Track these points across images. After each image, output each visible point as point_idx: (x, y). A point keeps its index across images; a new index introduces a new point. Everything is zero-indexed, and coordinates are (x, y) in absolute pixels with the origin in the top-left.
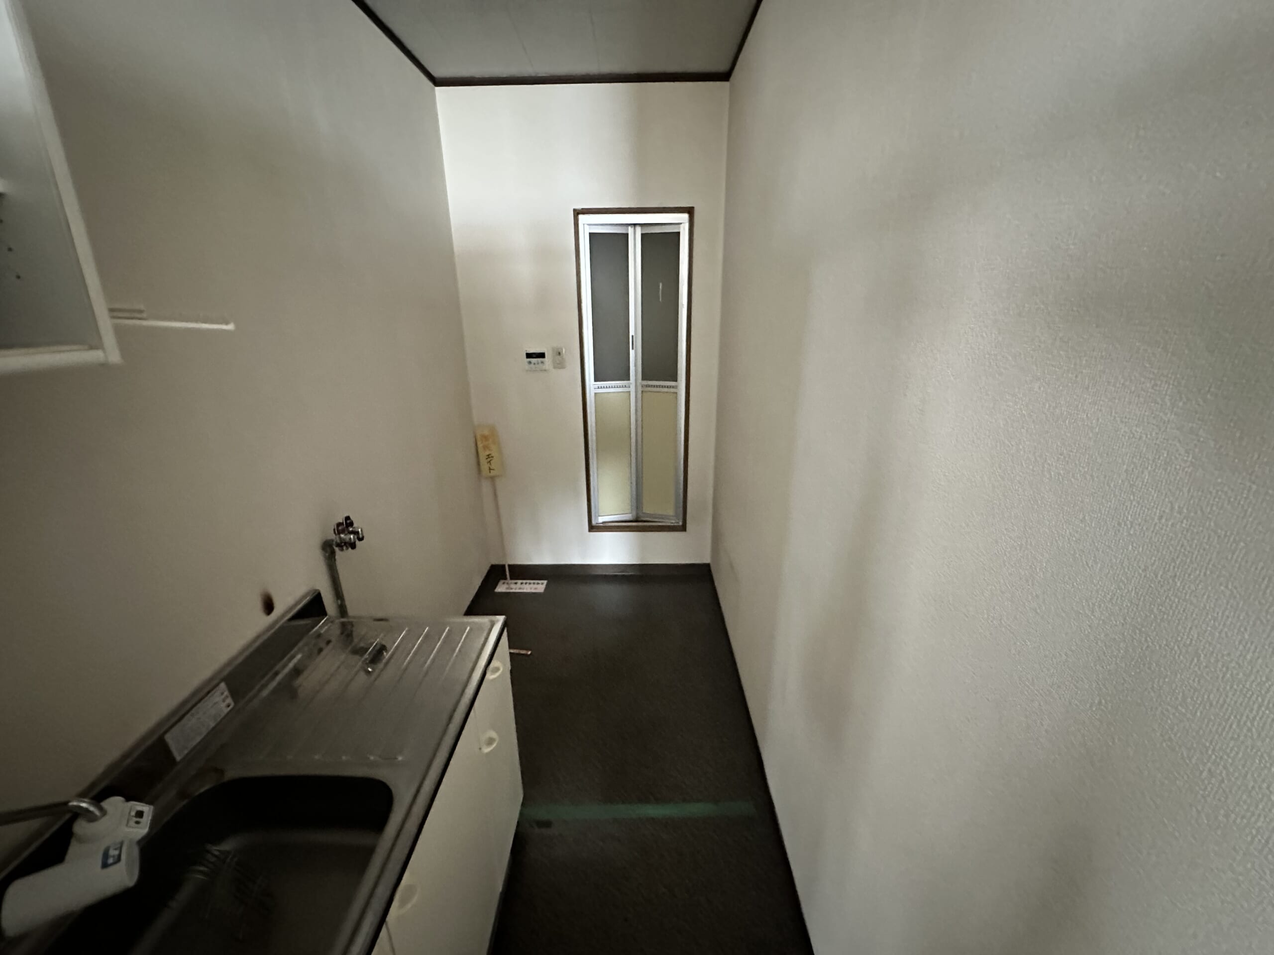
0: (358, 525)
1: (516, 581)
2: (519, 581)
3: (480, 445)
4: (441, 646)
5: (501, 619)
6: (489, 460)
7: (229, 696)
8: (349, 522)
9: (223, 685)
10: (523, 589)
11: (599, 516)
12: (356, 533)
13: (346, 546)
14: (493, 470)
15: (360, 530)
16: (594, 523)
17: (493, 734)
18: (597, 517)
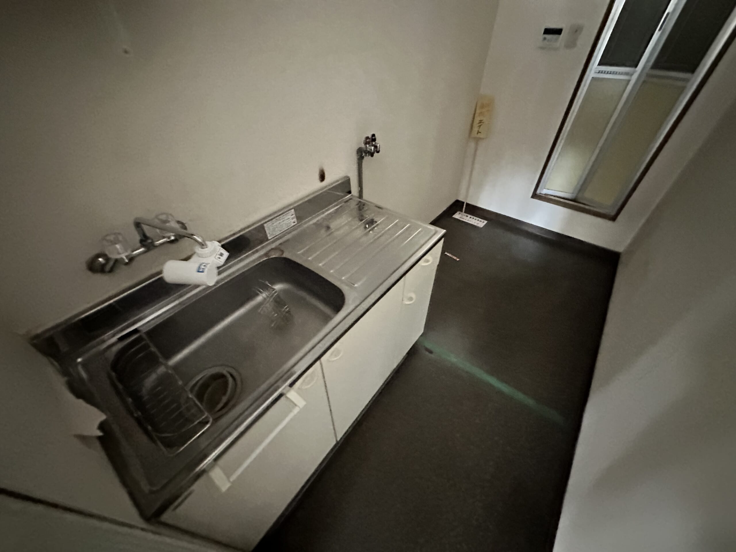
0: (379, 142)
1: (468, 215)
2: (469, 216)
3: (478, 111)
4: (401, 234)
5: (443, 231)
6: (480, 124)
7: (295, 217)
8: (373, 138)
9: (293, 210)
10: (470, 221)
11: (545, 189)
12: (376, 147)
13: (369, 154)
14: (480, 133)
15: (378, 145)
16: (538, 192)
17: (413, 296)
18: (542, 189)
